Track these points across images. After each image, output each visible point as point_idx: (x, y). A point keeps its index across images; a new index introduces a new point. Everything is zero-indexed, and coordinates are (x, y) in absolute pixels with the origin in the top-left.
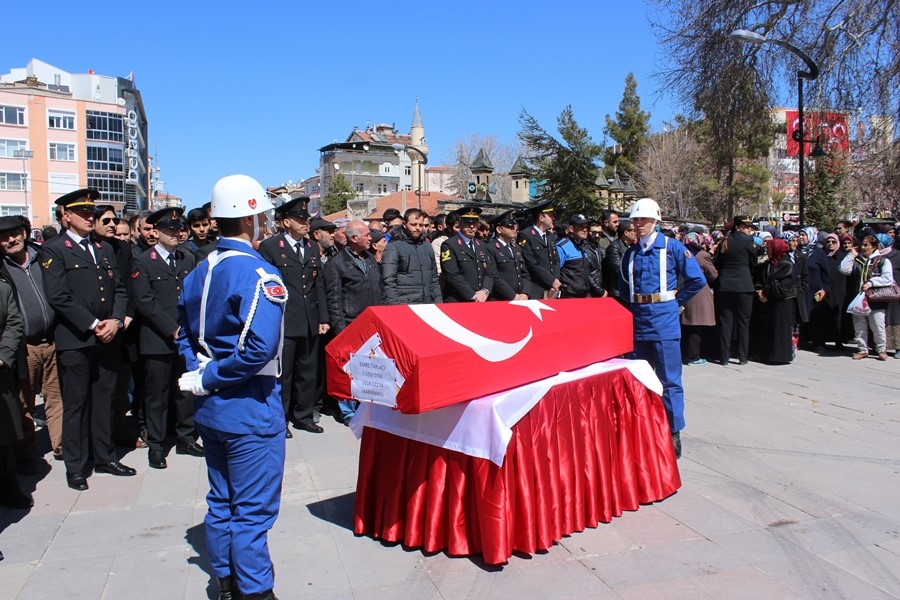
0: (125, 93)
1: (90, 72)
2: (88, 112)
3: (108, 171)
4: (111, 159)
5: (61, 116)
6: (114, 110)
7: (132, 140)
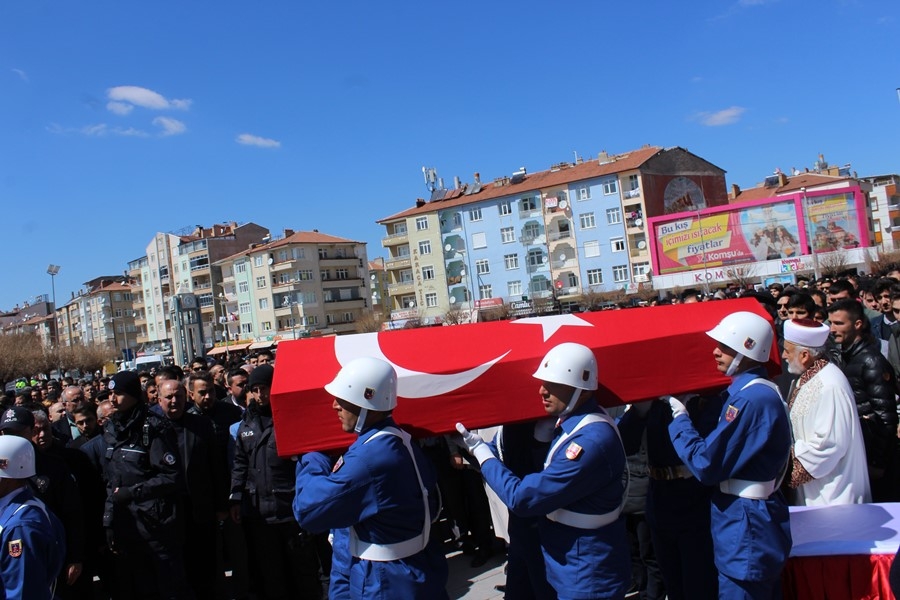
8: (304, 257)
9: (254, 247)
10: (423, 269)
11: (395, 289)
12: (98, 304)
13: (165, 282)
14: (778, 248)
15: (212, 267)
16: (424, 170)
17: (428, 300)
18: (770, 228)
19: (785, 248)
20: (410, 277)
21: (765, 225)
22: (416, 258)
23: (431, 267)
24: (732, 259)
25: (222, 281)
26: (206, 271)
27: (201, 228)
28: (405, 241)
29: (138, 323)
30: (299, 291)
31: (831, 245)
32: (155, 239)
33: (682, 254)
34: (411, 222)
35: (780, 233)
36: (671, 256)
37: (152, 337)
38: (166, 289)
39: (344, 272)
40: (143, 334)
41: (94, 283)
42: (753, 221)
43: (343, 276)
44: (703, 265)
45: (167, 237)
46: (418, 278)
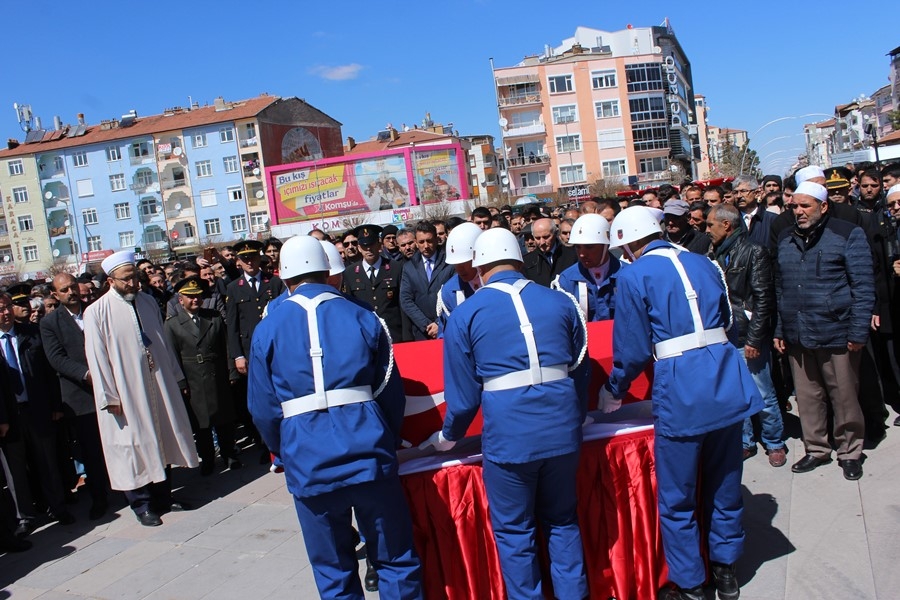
0: (661, 40)
1: (629, 27)
2: (626, 67)
3: (651, 120)
4: (652, 109)
5: (603, 75)
6: (651, 60)
7: (673, 85)
10: (19, 218)
14: (390, 199)
16: (16, 106)
17: (27, 253)
18: (383, 180)
19: (396, 199)
20: (4, 229)
21: (378, 177)
22: (10, 207)
23: (29, 217)
24: (348, 209)
31: (437, 197)
33: (300, 204)
34: (3, 165)
35: (391, 185)
36: (289, 206)
42: (367, 173)
44: (320, 215)
46: (14, 229)
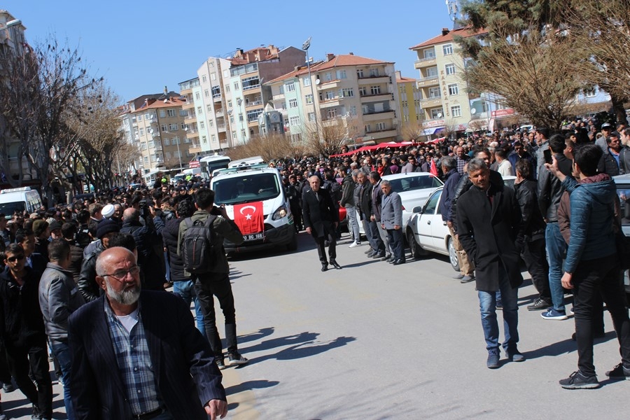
8: (346, 77)
9: (299, 69)
10: (449, 86)
11: (425, 103)
12: (145, 121)
13: (217, 100)
15: (262, 87)
16: (447, 3)
17: (453, 111)
20: (438, 94)
22: (443, 78)
23: (456, 85)
25: (272, 99)
26: (258, 90)
27: (242, 51)
28: (434, 64)
29: (189, 136)
30: (343, 106)
32: (206, 63)
34: (439, 49)
37: (204, 147)
38: (218, 106)
39: (377, 88)
40: (195, 146)
41: (138, 102)
43: (376, 92)
45: (218, 61)
46: (445, 94)
